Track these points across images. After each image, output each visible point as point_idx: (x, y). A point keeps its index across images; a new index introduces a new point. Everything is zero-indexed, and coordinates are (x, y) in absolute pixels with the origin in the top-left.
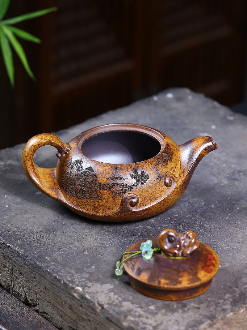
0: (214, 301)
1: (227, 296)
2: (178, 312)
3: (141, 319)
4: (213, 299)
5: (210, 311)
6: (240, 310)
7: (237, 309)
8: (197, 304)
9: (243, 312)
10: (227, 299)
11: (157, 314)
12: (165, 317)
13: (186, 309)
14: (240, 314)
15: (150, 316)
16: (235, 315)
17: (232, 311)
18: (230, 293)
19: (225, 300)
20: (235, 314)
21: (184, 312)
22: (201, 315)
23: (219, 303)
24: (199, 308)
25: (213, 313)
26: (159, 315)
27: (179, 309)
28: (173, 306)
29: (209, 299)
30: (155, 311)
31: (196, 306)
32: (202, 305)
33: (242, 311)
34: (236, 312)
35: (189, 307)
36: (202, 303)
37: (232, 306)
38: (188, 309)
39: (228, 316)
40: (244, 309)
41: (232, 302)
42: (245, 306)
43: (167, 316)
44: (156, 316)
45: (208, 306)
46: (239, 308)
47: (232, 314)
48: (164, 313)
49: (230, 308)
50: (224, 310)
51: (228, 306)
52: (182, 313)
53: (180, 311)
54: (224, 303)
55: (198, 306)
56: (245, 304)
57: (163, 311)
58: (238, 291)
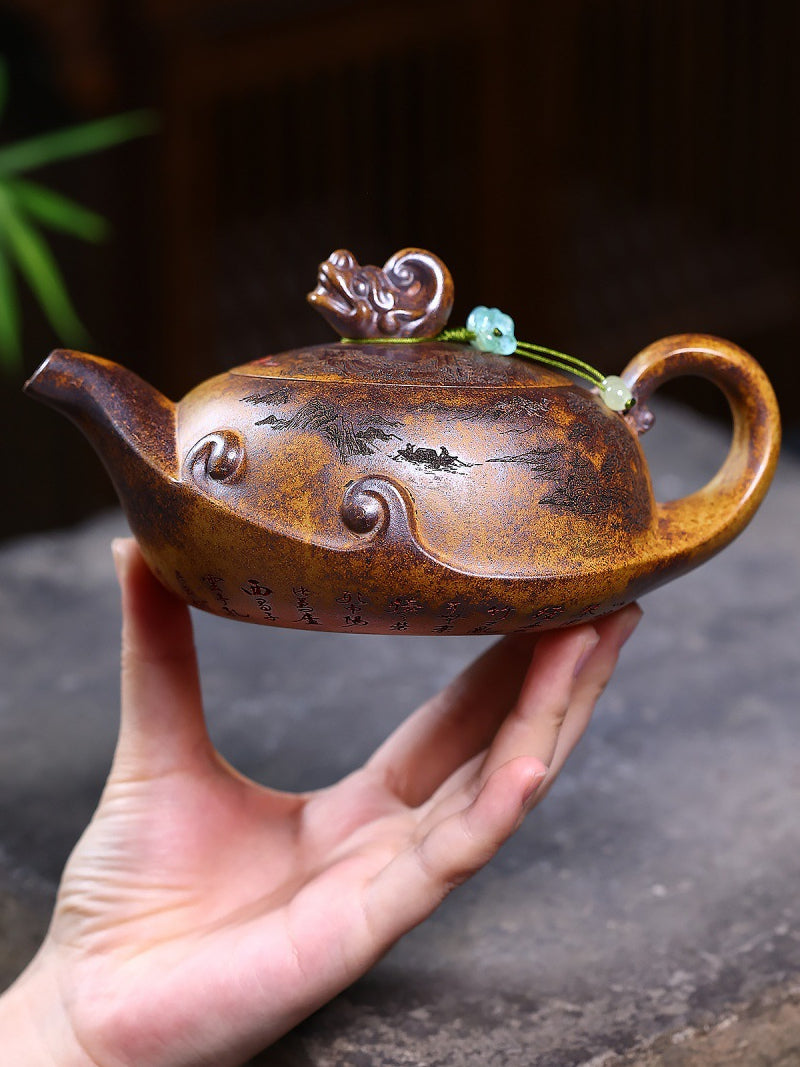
0: (633, 993)
1: (679, 977)
2: (508, 1027)
3: (379, 1048)
4: (630, 988)
5: (616, 1024)
6: (721, 1022)
7: (709, 1015)
8: (574, 1003)
9: (729, 1029)
10: (678, 987)
11: (435, 1032)
12: (460, 1042)
13: (534, 1017)
14: (721, 1034)
15: (408, 1040)
16: (703, 1039)
17: (691, 1023)
18: (688, 969)
19: (669, 989)
20: (704, 1033)
21: (528, 1026)
22: (585, 1034)
23: (649, 999)
24: (578, 1015)
25: (626, 1029)
26: (443, 1034)
27: (511, 1017)
28: (492, 1008)
29: (617, 988)
30: (428, 1025)
31: (570, 1007)
32: (590, 1006)
33: (726, 1024)
34: (706, 1028)
35: (544, 1011)
36: (591, 999)
37: (693, 1007)
38: (543, 1018)
39: (678, 1038)
40: (735, 1018)
41: (692, 996)
42: (735, 1007)
43: (469, 1040)
44: (432, 1039)
45: (611, 1009)
46: (717, 1014)
47: (690, 1032)
48: (458, 1031)
49: (685, 1015)
50: (663, 1020)
51: (677, 1009)
52: (521, 1028)
53: (515, 1023)
54: (666, 1000)
55: (577, 1008)
56: (735, 1000)
57: (457, 1024)
58: (715, 962)
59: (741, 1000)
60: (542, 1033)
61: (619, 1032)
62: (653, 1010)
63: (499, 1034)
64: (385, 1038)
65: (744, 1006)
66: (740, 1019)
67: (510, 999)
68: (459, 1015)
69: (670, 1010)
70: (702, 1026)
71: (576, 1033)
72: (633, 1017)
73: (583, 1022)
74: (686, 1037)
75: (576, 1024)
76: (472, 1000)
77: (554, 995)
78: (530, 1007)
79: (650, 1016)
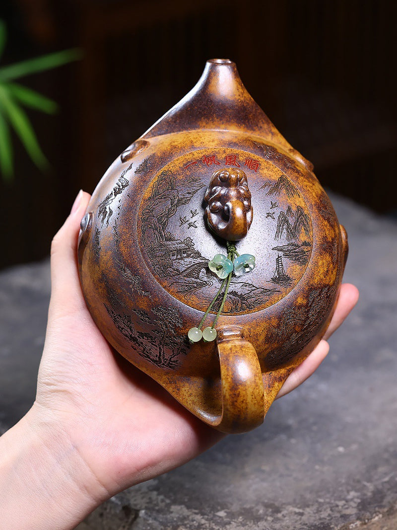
0: (329, 503)
1: (352, 494)
2: (266, 520)
4: (328, 500)
5: (320, 519)
6: (374, 518)
7: (368, 515)
8: (299, 508)
9: (378, 521)
10: (352, 500)
11: (229, 523)
13: (280, 515)
14: (374, 523)
15: (216, 527)
16: (365, 526)
17: (358, 519)
18: (356, 491)
19: (347, 501)
20: (365, 524)
21: (276, 520)
22: (305, 524)
23: (337, 506)
24: (302, 514)
25: (327, 522)
26: (233, 525)
27: (267, 515)
28: (258, 511)
29: (321, 500)
30: (226, 520)
31: (297, 510)
32: (308, 510)
33: (377, 518)
34: (366, 521)
35: (284, 512)
36: (308, 506)
37: (360, 510)
38: (284, 516)
39: (352, 526)
40: (381, 516)
41: (359, 504)
42: (381, 510)
43: (246, 527)
44: (228, 527)
45: (318, 511)
46: (372, 514)
47: (358, 523)
48: (241, 522)
49: (356, 514)
50: (345, 517)
51: (352, 511)
52: (273, 521)
53: (269, 518)
54: (346, 506)
55: (301, 511)
56: (381, 507)
57: (240, 519)
58: (371, 487)
59: (384, 507)
60: (284, 524)
61: (322, 523)
62: (339, 512)
63: (262, 524)
64: (204, 526)
65: (386, 510)
66: (383, 517)
67: (267, 506)
68: (241, 514)
69: (348, 512)
70: (364, 520)
71: (301, 524)
72: (329, 515)
73: (304, 518)
74: (356, 525)
75: (300, 519)
76: (248, 506)
77: (289, 504)
78: (277, 510)
79: (338, 515)
